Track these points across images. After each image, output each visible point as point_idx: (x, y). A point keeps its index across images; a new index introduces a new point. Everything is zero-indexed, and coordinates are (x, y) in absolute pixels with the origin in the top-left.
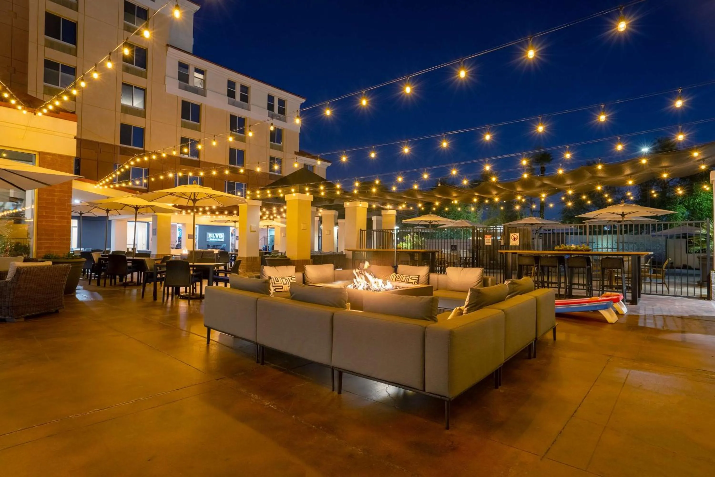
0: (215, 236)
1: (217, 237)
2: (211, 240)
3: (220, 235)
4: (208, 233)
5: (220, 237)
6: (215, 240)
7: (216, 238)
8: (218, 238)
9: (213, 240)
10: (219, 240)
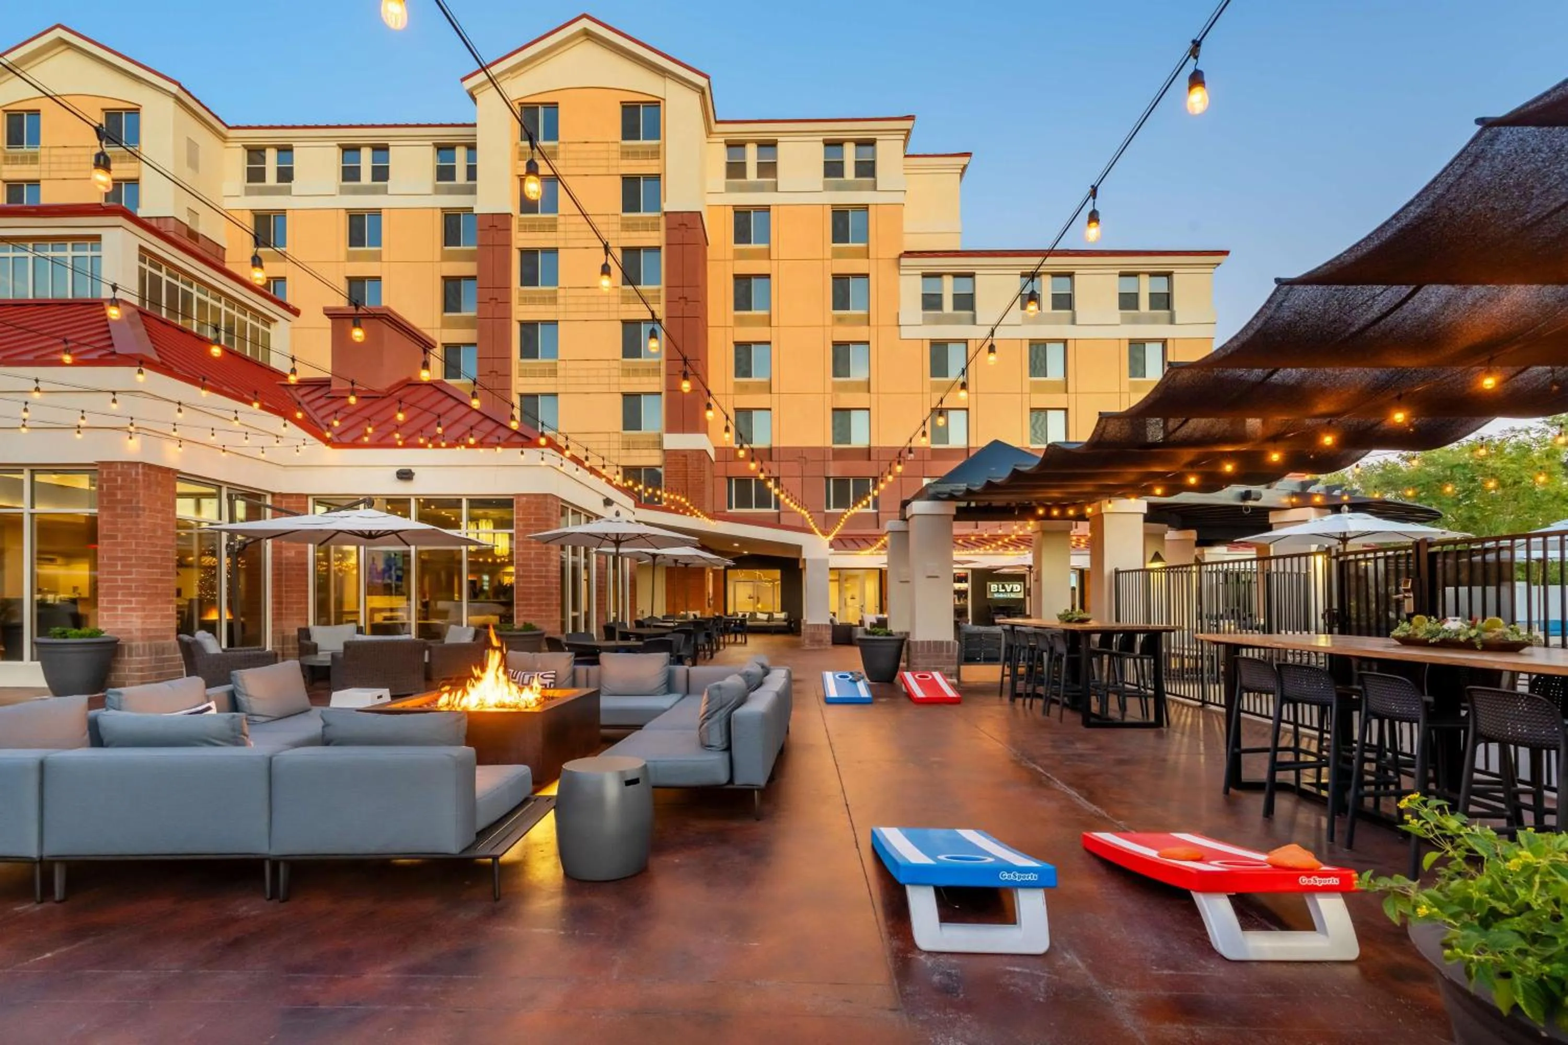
0: (1003, 587)
1: (1009, 590)
2: (996, 595)
3: (1015, 586)
4: (989, 583)
5: (1015, 590)
6: (1005, 596)
7: (1006, 592)
8: (1012, 591)
9: (1001, 596)
10: (1013, 596)
